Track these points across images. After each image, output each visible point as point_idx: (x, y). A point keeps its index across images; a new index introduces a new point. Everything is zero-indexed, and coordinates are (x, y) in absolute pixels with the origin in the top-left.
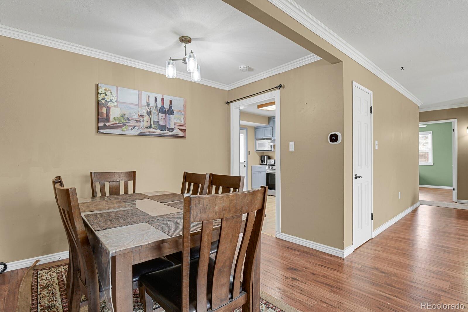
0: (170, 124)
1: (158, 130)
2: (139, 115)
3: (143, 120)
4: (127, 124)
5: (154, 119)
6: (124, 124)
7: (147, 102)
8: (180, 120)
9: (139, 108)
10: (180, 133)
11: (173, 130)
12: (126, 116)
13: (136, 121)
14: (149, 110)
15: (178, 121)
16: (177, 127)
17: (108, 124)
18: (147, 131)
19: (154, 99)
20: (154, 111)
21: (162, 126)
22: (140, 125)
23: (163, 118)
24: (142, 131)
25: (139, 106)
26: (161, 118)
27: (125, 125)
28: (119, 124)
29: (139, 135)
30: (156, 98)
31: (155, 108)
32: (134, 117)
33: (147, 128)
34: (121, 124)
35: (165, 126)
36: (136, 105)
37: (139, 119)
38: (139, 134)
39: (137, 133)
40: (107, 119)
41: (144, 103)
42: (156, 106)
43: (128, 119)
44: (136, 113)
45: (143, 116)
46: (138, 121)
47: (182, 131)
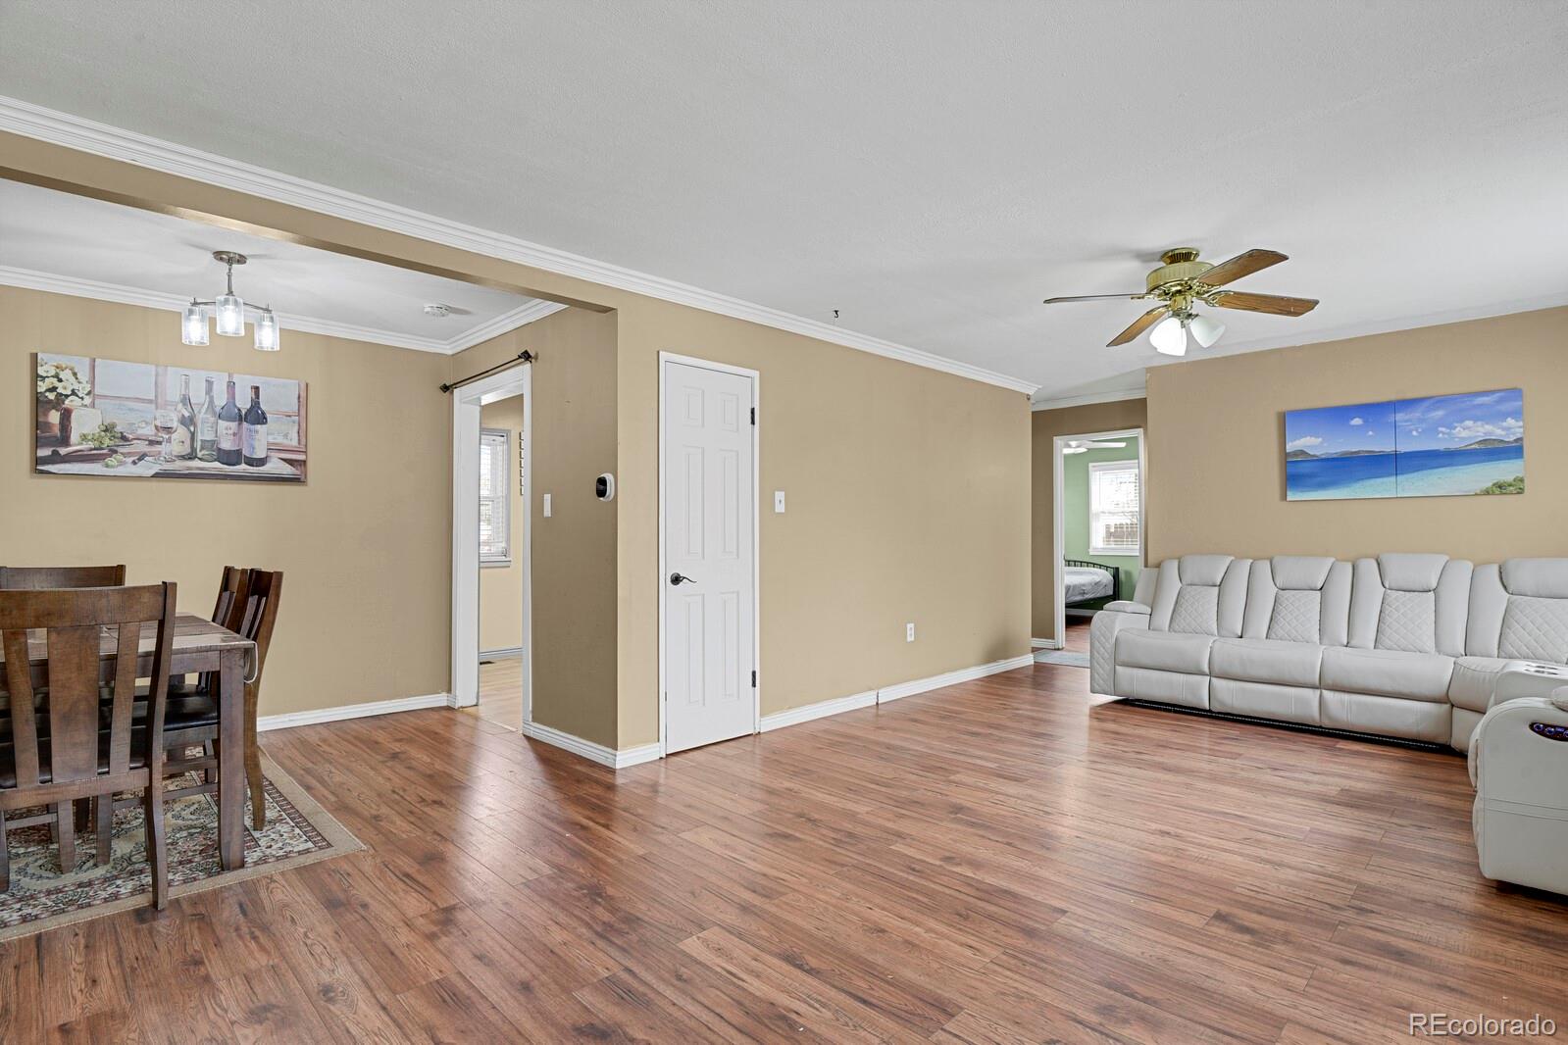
0: (254, 448)
1: (217, 464)
2: (156, 427)
3: (170, 438)
4: (120, 450)
5: (204, 434)
6: (110, 450)
7: (183, 392)
8: (286, 436)
9: (157, 408)
10: (288, 470)
11: (262, 462)
12: (118, 429)
13: (147, 443)
14: (187, 414)
15: (280, 440)
16: (275, 456)
17: (63, 451)
18: (180, 466)
19: (204, 385)
20: (202, 416)
21: (229, 453)
22: (160, 453)
23: (231, 432)
24: (169, 467)
25: (156, 404)
26: (225, 432)
27: (116, 452)
28: (95, 449)
29: (156, 476)
30: (210, 383)
31: (206, 406)
32: (140, 432)
33: (183, 458)
34: (102, 449)
35: (239, 452)
36: (150, 401)
37: (156, 435)
38: (157, 473)
39: (152, 472)
40: (63, 440)
41: (174, 394)
42: (211, 402)
43: (124, 438)
44: (147, 423)
45: (168, 430)
46: (152, 443)
47: (291, 465)
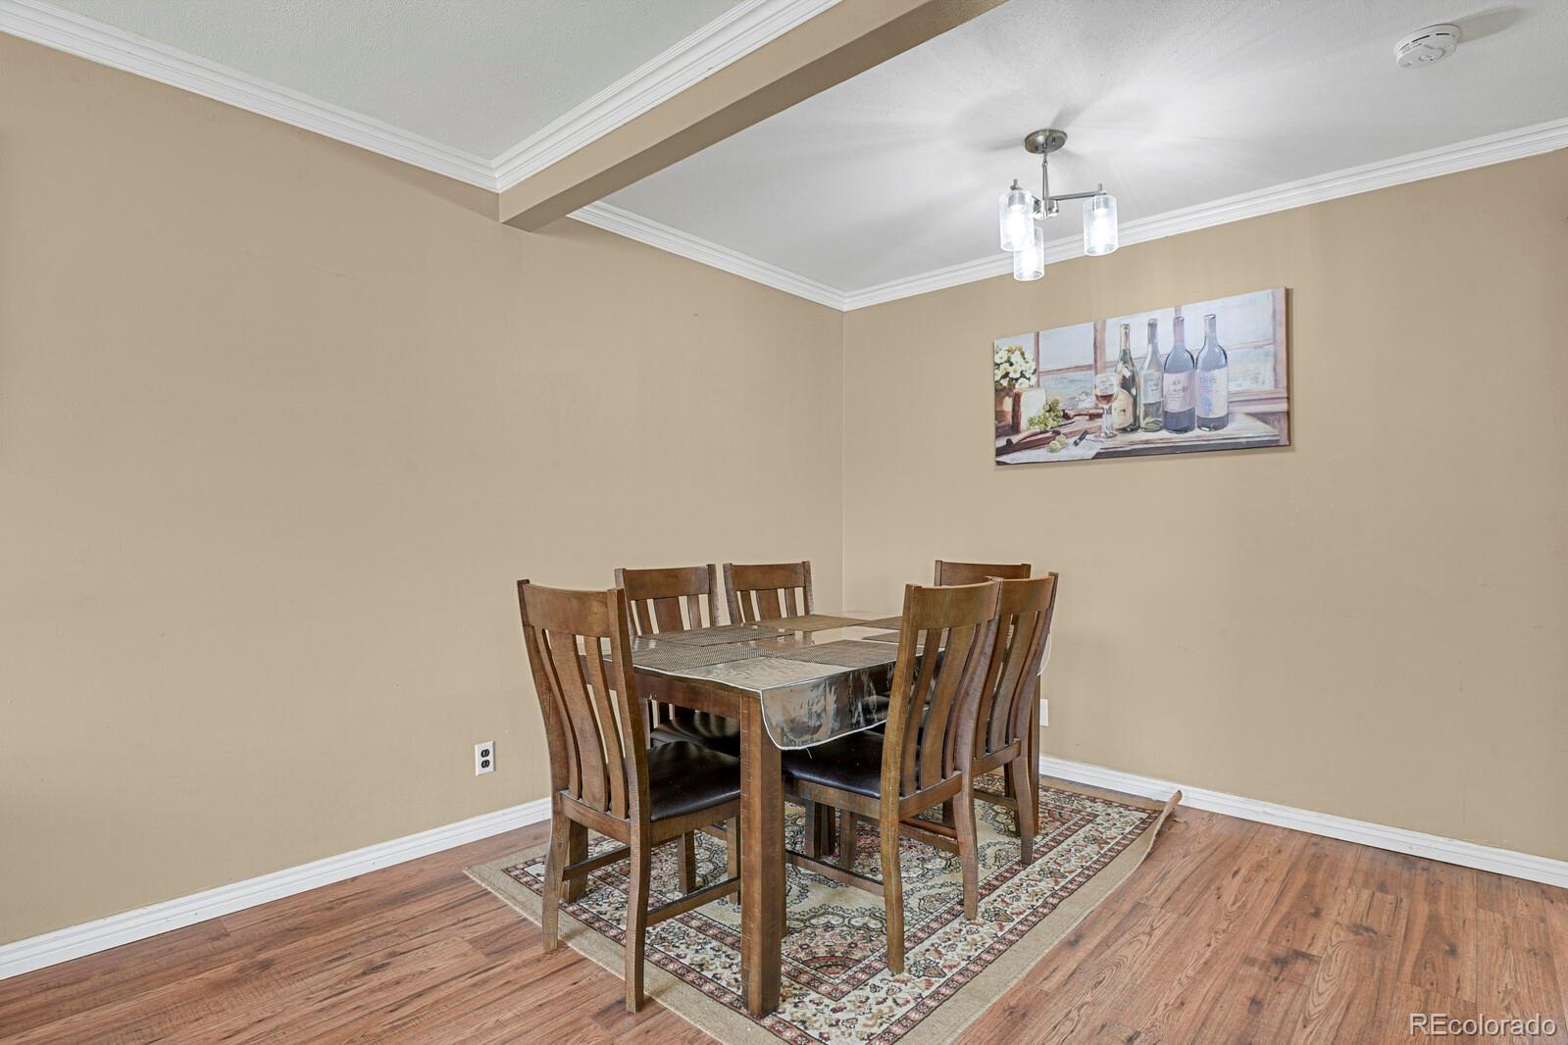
0: (1210, 405)
1: (1164, 434)
2: (1097, 396)
3: (1110, 408)
4: (1063, 430)
5: (1148, 396)
6: (1054, 432)
7: (1123, 348)
8: (1255, 379)
9: (1096, 373)
10: (1259, 431)
11: (1219, 424)
12: (1061, 406)
13: (1087, 417)
14: (1128, 374)
15: (1247, 385)
16: (1236, 409)
17: (1015, 439)
18: (1122, 441)
19: (1146, 331)
20: (1144, 371)
21: (1177, 416)
22: (1100, 428)
23: (1179, 387)
24: (1110, 444)
25: (1096, 369)
26: (1172, 388)
27: (1058, 433)
28: (1041, 433)
29: (1098, 456)
30: (1152, 326)
31: (1149, 358)
32: (1081, 406)
33: (1124, 430)
34: (1047, 432)
35: (1191, 413)
36: (1089, 367)
37: (1096, 407)
38: (1098, 454)
39: (1093, 453)
40: (1015, 428)
41: (1113, 353)
42: (1155, 352)
43: (1066, 416)
44: (1087, 394)
45: (1108, 398)
46: (1093, 417)
47: (1265, 422)
